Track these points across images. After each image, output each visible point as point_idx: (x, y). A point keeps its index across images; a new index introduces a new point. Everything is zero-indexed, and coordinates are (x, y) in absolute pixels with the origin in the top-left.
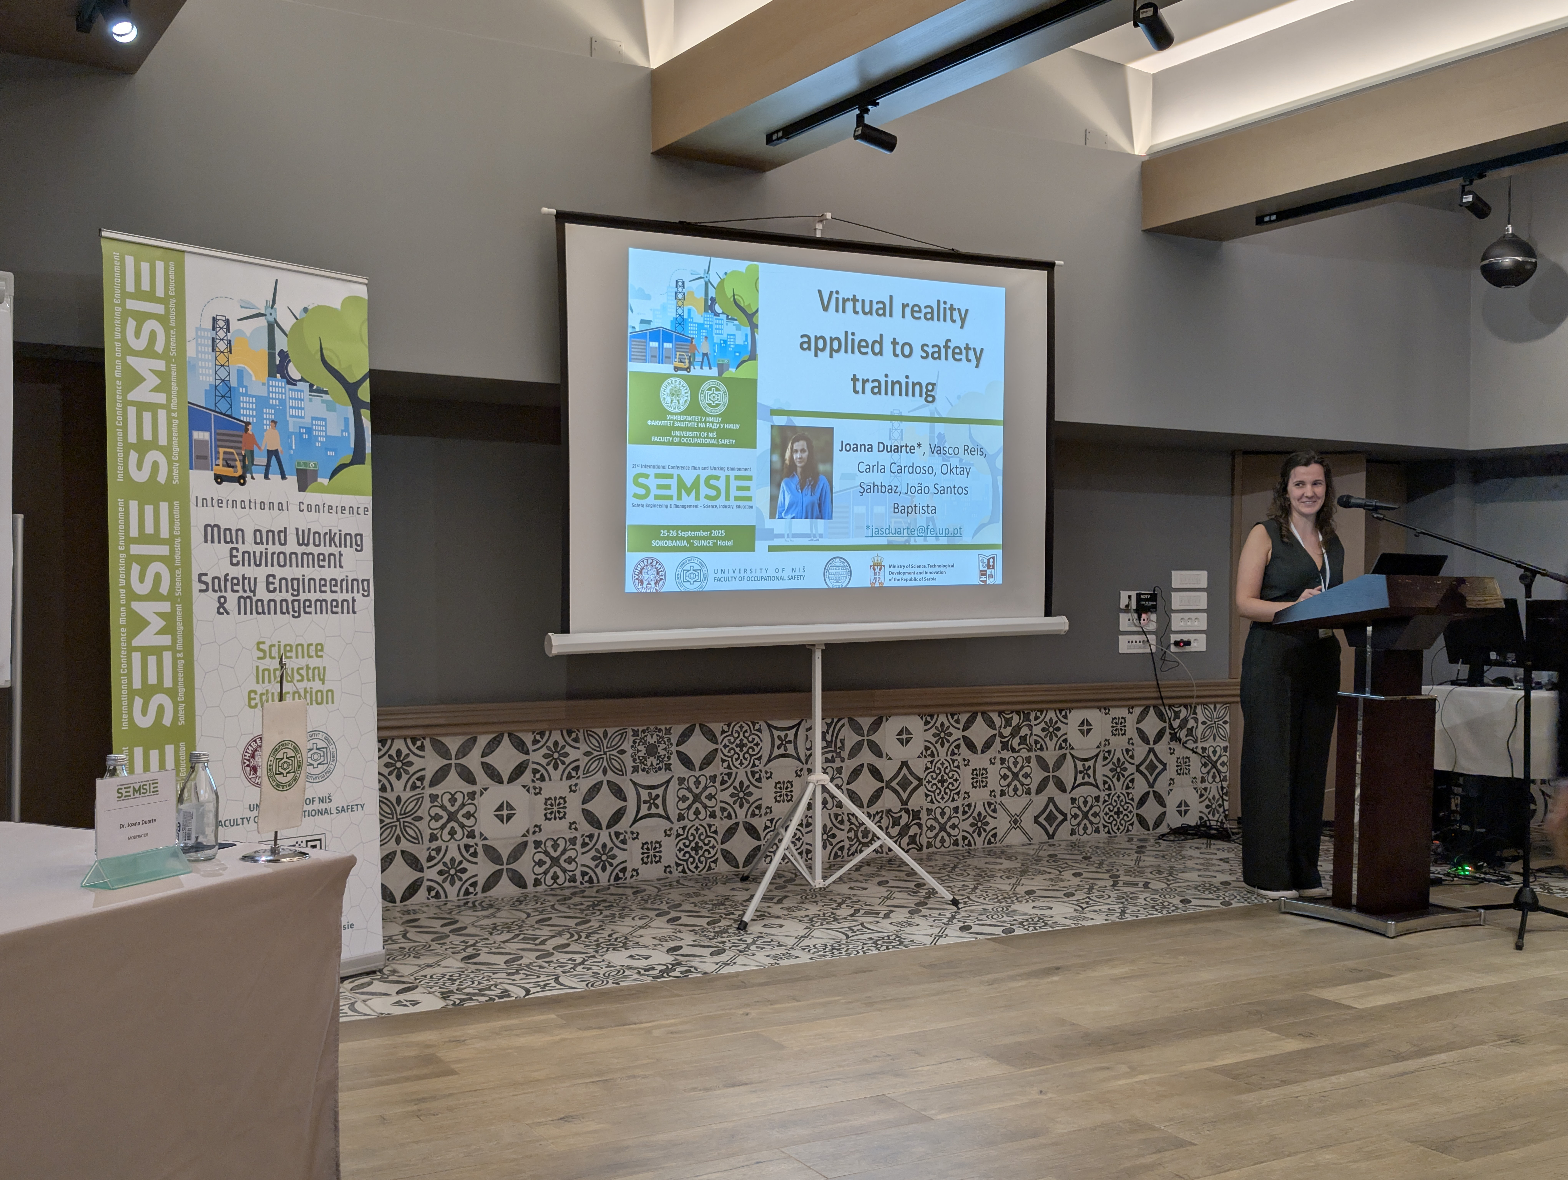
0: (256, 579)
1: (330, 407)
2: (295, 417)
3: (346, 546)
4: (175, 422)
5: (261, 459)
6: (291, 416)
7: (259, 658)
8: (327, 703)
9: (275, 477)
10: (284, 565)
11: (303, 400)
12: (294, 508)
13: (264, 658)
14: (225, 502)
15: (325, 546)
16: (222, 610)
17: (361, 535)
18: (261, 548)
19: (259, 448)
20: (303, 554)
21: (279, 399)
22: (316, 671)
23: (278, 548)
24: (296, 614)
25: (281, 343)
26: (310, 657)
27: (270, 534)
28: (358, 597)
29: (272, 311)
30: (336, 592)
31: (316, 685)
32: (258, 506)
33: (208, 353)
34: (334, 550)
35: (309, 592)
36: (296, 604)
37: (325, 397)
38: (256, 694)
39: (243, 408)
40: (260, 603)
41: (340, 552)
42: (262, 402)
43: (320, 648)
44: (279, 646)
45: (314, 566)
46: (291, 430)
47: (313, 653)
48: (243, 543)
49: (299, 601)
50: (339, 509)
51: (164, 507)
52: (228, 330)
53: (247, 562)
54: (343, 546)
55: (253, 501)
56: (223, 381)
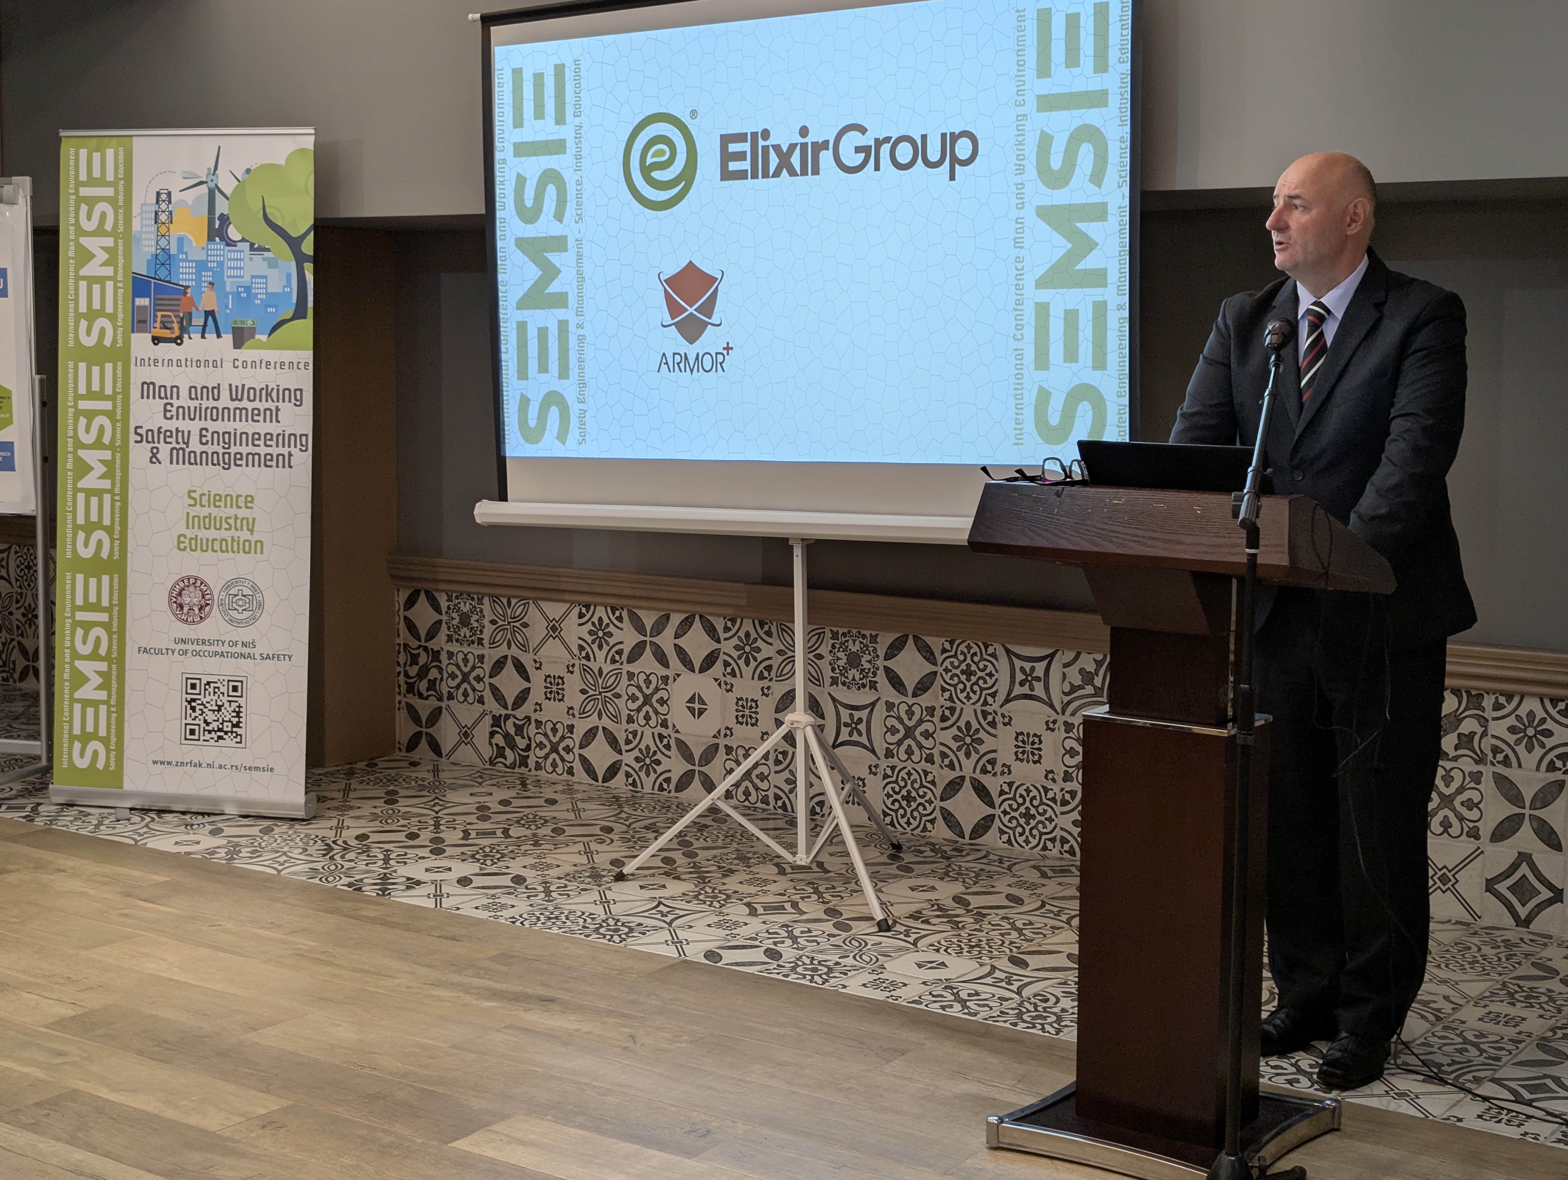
0: (189, 432)
1: (272, 264)
2: (234, 277)
3: (284, 401)
4: (121, 291)
5: (198, 320)
6: (228, 277)
7: (190, 505)
8: (255, 553)
9: (211, 336)
10: (217, 420)
11: (243, 260)
12: (228, 365)
13: (195, 505)
14: (160, 361)
15: (261, 400)
16: (154, 460)
17: (301, 390)
18: (196, 403)
19: (197, 309)
20: (235, 409)
21: (217, 262)
22: (245, 522)
23: (211, 403)
24: (226, 466)
25: (222, 207)
26: (238, 507)
27: (205, 390)
28: (295, 451)
29: (214, 178)
30: (271, 446)
31: (245, 535)
32: (194, 364)
33: (151, 225)
34: (270, 405)
35: (241, 445)
36: (226, 456)
37: (267, 254)
38: (185, 537)
39: (183, 273)
40: (192, 455)
41: (277, 407)
42: (201, 266)
43: (250, 500)
44: (209, 495)
45: (247, 421)
46: (228, 289)
47: (242, 504)
48: (178, 398)
49: (229, 454)
50: (278, 365)
51: (109, 366)
52: (170, 202)
53: (181, 417)
54: (281, 400)
55: (189, 359)
56: (163, 250)
